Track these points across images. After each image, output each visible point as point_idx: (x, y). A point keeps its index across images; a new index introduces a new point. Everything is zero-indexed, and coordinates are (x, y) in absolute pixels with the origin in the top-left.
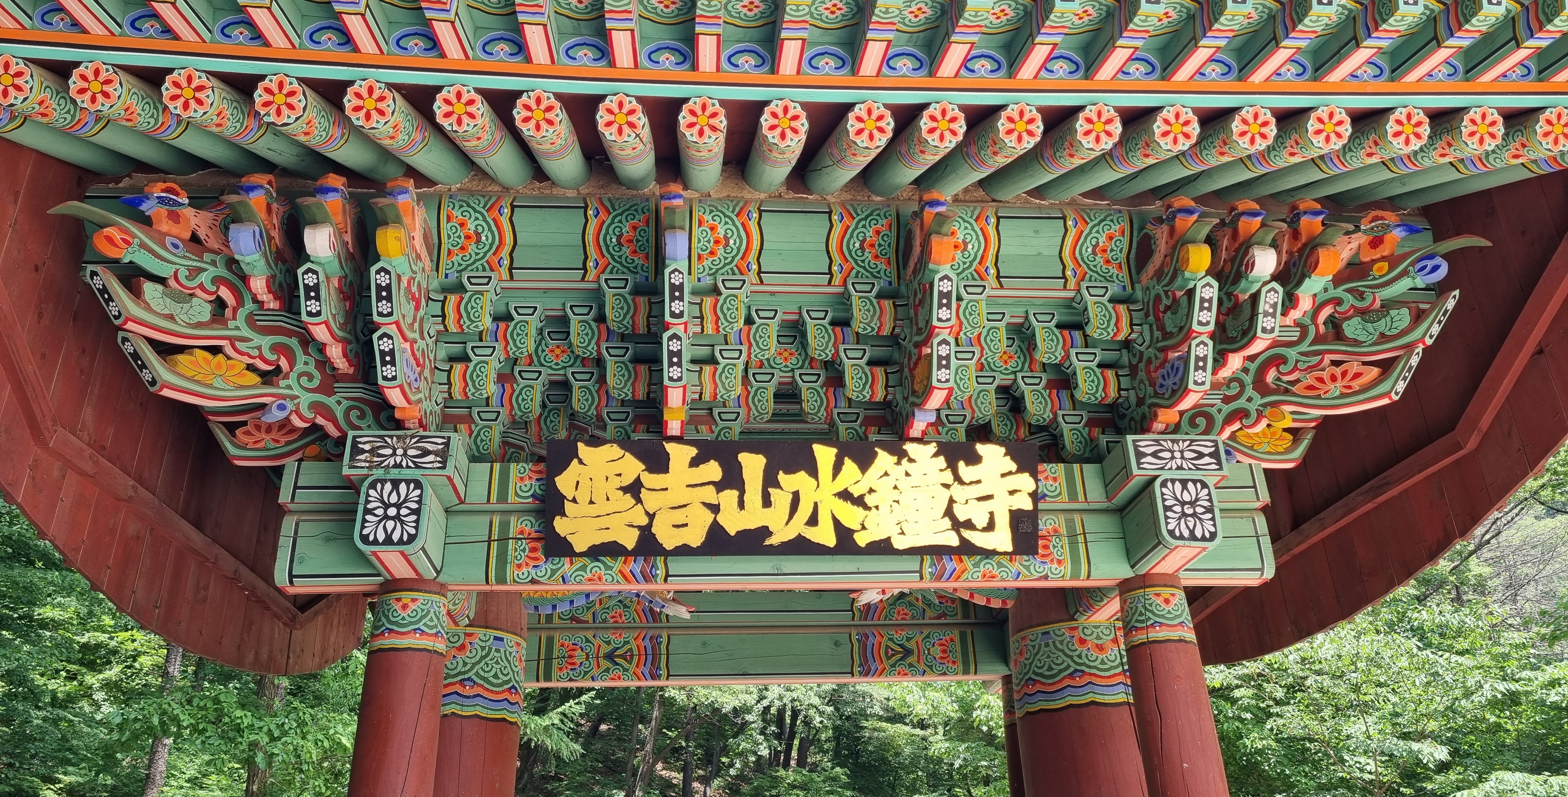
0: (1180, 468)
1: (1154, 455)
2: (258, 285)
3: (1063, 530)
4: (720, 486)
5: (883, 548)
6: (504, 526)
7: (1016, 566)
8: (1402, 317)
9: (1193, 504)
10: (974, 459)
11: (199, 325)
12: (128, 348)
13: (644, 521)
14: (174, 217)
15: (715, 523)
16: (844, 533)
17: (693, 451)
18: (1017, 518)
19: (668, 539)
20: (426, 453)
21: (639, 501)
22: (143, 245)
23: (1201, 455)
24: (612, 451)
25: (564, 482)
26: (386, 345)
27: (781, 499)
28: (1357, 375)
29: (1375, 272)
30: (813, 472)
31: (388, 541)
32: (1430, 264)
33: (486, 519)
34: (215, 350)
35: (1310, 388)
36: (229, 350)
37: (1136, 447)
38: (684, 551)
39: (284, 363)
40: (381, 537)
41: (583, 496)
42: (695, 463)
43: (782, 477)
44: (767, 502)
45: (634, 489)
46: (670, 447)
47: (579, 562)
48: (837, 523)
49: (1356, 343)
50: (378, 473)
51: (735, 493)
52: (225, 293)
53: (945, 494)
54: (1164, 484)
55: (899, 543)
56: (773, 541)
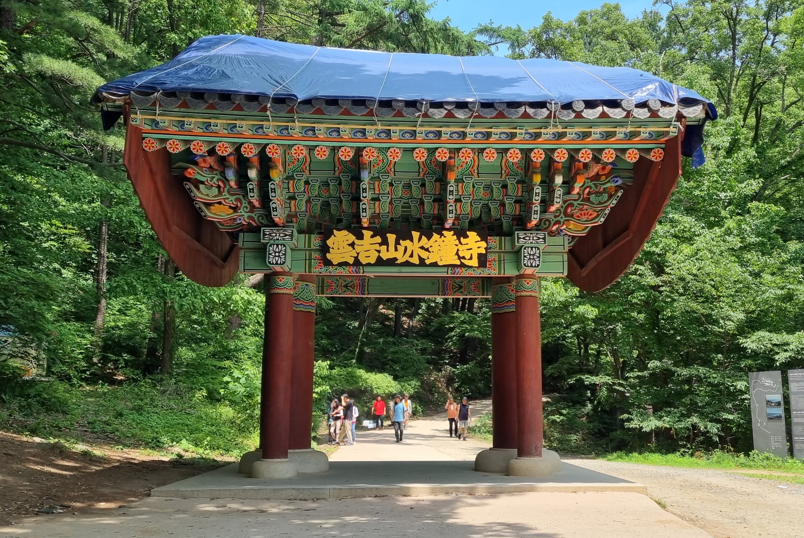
0: (531, 243)
1: (524, 238)
2: (233, 184)
3: (497, 259)
4: (381, 244)
5: (435, 265)
6: (310, 255)
7: (479, 271)
8: (606, 196)
9: (533, 255)
10: (466, 237)
11: (215, 196)
12: (197, 206)
13: (356, 255)
14: (205, 161)
15: (379, 257)
16: (422, 260)
17: (372, 233)
18: (480, 256)
19: (364, 261)
20: (286, 235)
21: (354, 249)
22: (198, 173)
23: (539, 238)
24: (345, 232)
25: (329, 242)
26: (274, 205)
27: (401, 249)
28: (591, 215)
29: (602, 179)
30: (412, 240)
31: (277, 263)
32: (616, 179)
33: (304, 252)
34: (220, 203)
35: (578, 216)
36: (223, 202)
37: (518, 236)
38: (369, 265)
39: (239, 205)
40: (275, 262)
41: (336, 247)
42: (372, 237)
43: (401, 241)
44: (396, 250)
45: (352, 245)
46: (364, 232)
47: (335, 268)
48: (420, 257)
49: (593, 203)
50: (272, 242)
51: (386, 247)
52: (221, 184)
53: (456, 248)
54: (525, 248)
55: (440, 263)
56: (398, 262)
